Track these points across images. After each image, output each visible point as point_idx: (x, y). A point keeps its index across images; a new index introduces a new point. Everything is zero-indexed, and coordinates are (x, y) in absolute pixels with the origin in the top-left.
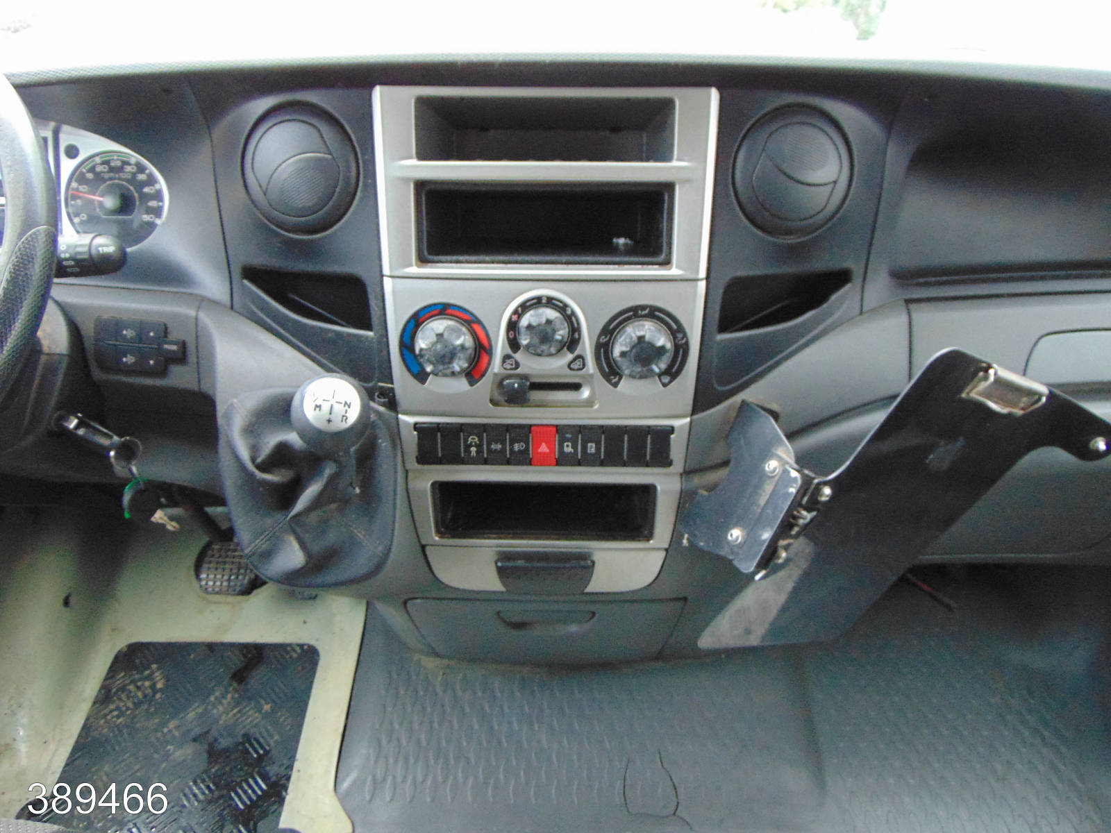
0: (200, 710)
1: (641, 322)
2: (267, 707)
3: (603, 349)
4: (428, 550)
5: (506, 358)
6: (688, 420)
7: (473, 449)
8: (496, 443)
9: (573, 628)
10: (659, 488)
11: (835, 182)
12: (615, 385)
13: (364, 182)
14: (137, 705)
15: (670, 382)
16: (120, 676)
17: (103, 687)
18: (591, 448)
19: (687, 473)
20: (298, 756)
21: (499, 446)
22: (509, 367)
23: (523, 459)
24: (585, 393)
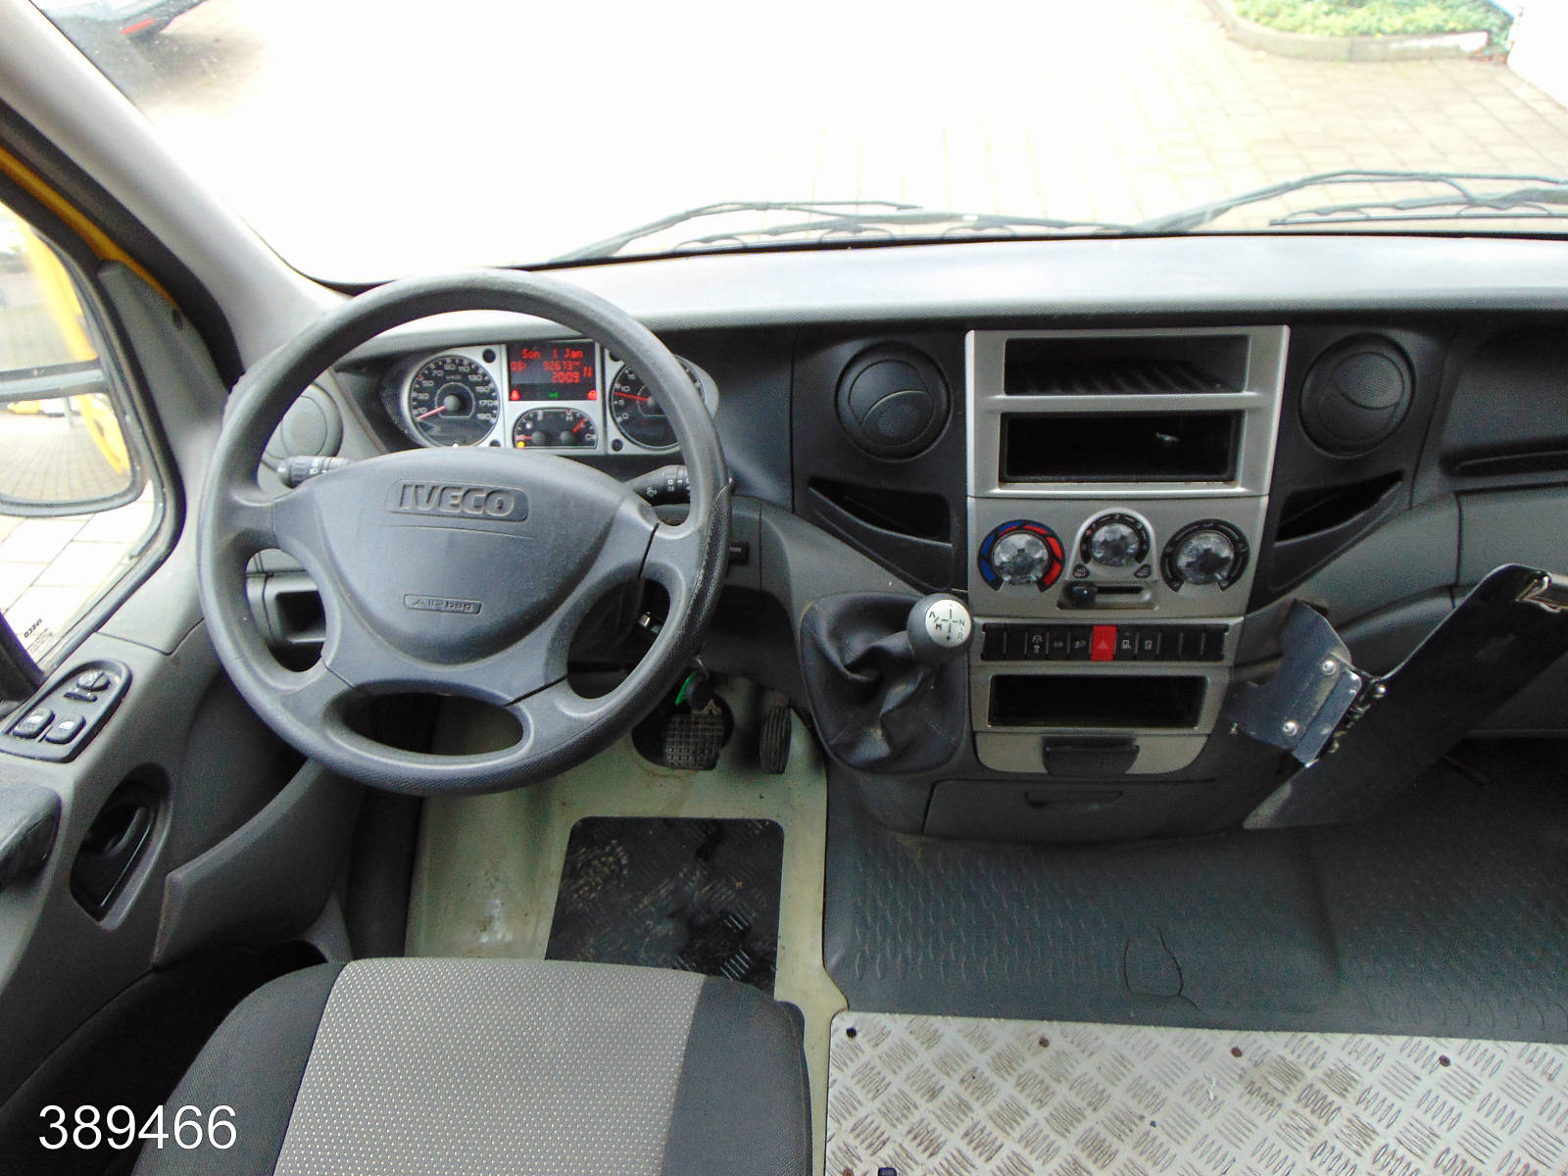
0: (672, 887)
1: (1207, 535)
2: (739, 885)
3: (1169, 558)
4: (978, 738)
5: (1077, 567)
6: (1242, 618)
7: (1037, 647)
8: (1058, 641)
9: (1095, 807)
10: (1209, 679)
11: (1397, 404)
12: (1176, 590)
13: (954, 413)
14: (606, 880)
15: (1228, 586)
16: (581, 852)
17: (566, 862)
18: (1148, 645)
19: (1237, 666)
20: (780, 932)
21: (1061, 644)
22: (1080, 575)
23: (1084, 655)
24: (1147, 596)
